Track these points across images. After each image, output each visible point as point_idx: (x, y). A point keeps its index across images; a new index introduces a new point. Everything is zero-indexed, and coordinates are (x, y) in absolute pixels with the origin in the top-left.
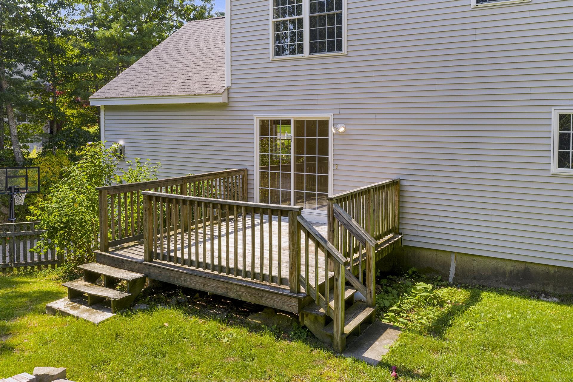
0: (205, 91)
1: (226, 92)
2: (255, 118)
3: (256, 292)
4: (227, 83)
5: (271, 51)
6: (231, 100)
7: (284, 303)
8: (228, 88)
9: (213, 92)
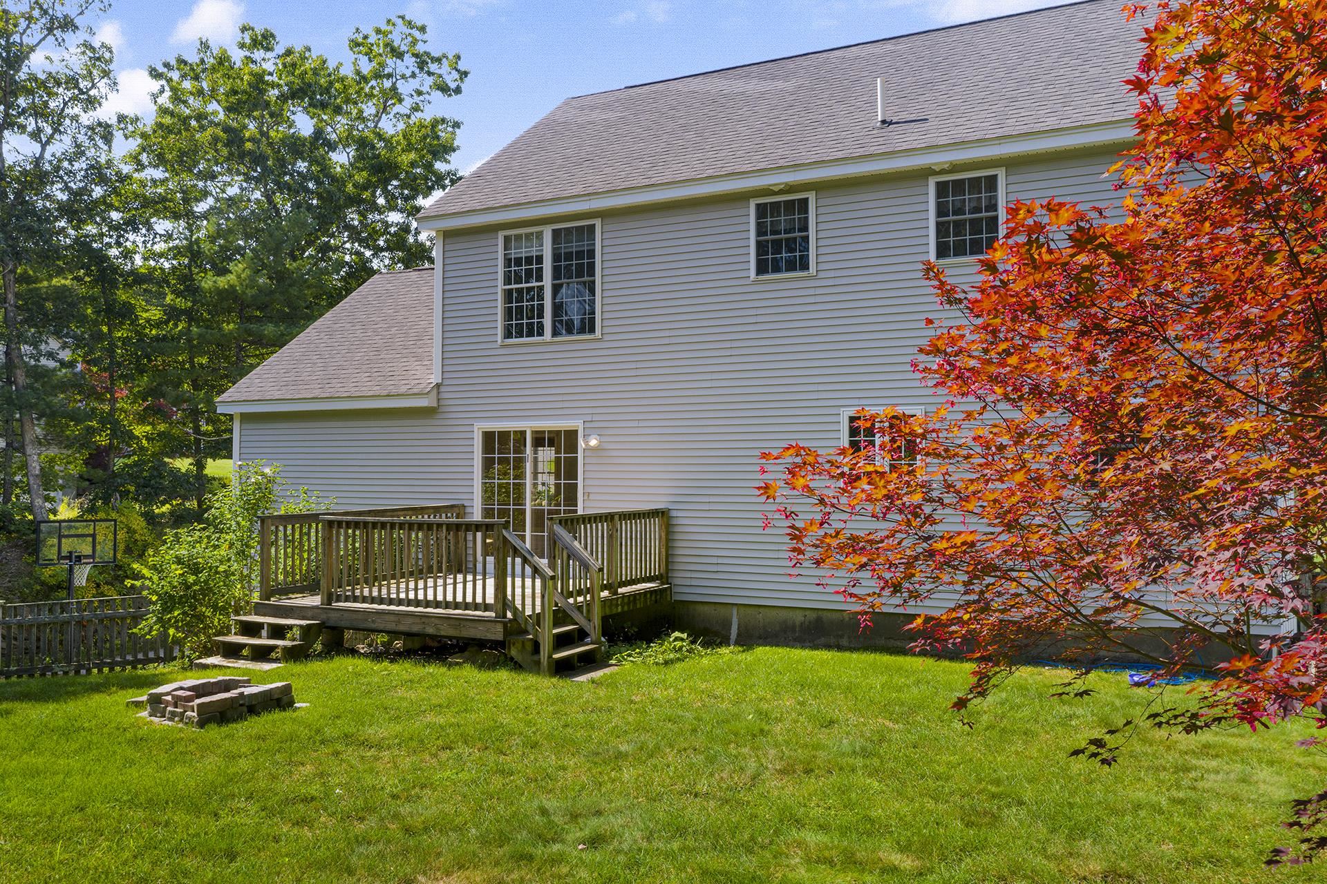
0: (403, 389)
1: (435, 391)
2: (476, 430)
3: (457, 623)
4: (435, 378)
5: (500, 331)
6: (442, 403)
7: (487, 631)
8: (438, 386)
9: (415, 391)
